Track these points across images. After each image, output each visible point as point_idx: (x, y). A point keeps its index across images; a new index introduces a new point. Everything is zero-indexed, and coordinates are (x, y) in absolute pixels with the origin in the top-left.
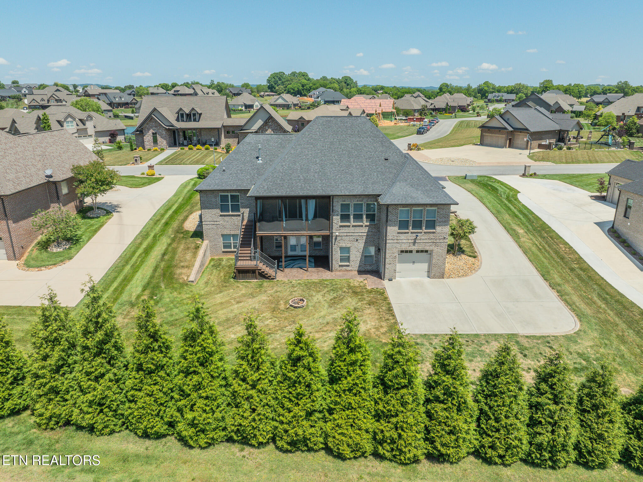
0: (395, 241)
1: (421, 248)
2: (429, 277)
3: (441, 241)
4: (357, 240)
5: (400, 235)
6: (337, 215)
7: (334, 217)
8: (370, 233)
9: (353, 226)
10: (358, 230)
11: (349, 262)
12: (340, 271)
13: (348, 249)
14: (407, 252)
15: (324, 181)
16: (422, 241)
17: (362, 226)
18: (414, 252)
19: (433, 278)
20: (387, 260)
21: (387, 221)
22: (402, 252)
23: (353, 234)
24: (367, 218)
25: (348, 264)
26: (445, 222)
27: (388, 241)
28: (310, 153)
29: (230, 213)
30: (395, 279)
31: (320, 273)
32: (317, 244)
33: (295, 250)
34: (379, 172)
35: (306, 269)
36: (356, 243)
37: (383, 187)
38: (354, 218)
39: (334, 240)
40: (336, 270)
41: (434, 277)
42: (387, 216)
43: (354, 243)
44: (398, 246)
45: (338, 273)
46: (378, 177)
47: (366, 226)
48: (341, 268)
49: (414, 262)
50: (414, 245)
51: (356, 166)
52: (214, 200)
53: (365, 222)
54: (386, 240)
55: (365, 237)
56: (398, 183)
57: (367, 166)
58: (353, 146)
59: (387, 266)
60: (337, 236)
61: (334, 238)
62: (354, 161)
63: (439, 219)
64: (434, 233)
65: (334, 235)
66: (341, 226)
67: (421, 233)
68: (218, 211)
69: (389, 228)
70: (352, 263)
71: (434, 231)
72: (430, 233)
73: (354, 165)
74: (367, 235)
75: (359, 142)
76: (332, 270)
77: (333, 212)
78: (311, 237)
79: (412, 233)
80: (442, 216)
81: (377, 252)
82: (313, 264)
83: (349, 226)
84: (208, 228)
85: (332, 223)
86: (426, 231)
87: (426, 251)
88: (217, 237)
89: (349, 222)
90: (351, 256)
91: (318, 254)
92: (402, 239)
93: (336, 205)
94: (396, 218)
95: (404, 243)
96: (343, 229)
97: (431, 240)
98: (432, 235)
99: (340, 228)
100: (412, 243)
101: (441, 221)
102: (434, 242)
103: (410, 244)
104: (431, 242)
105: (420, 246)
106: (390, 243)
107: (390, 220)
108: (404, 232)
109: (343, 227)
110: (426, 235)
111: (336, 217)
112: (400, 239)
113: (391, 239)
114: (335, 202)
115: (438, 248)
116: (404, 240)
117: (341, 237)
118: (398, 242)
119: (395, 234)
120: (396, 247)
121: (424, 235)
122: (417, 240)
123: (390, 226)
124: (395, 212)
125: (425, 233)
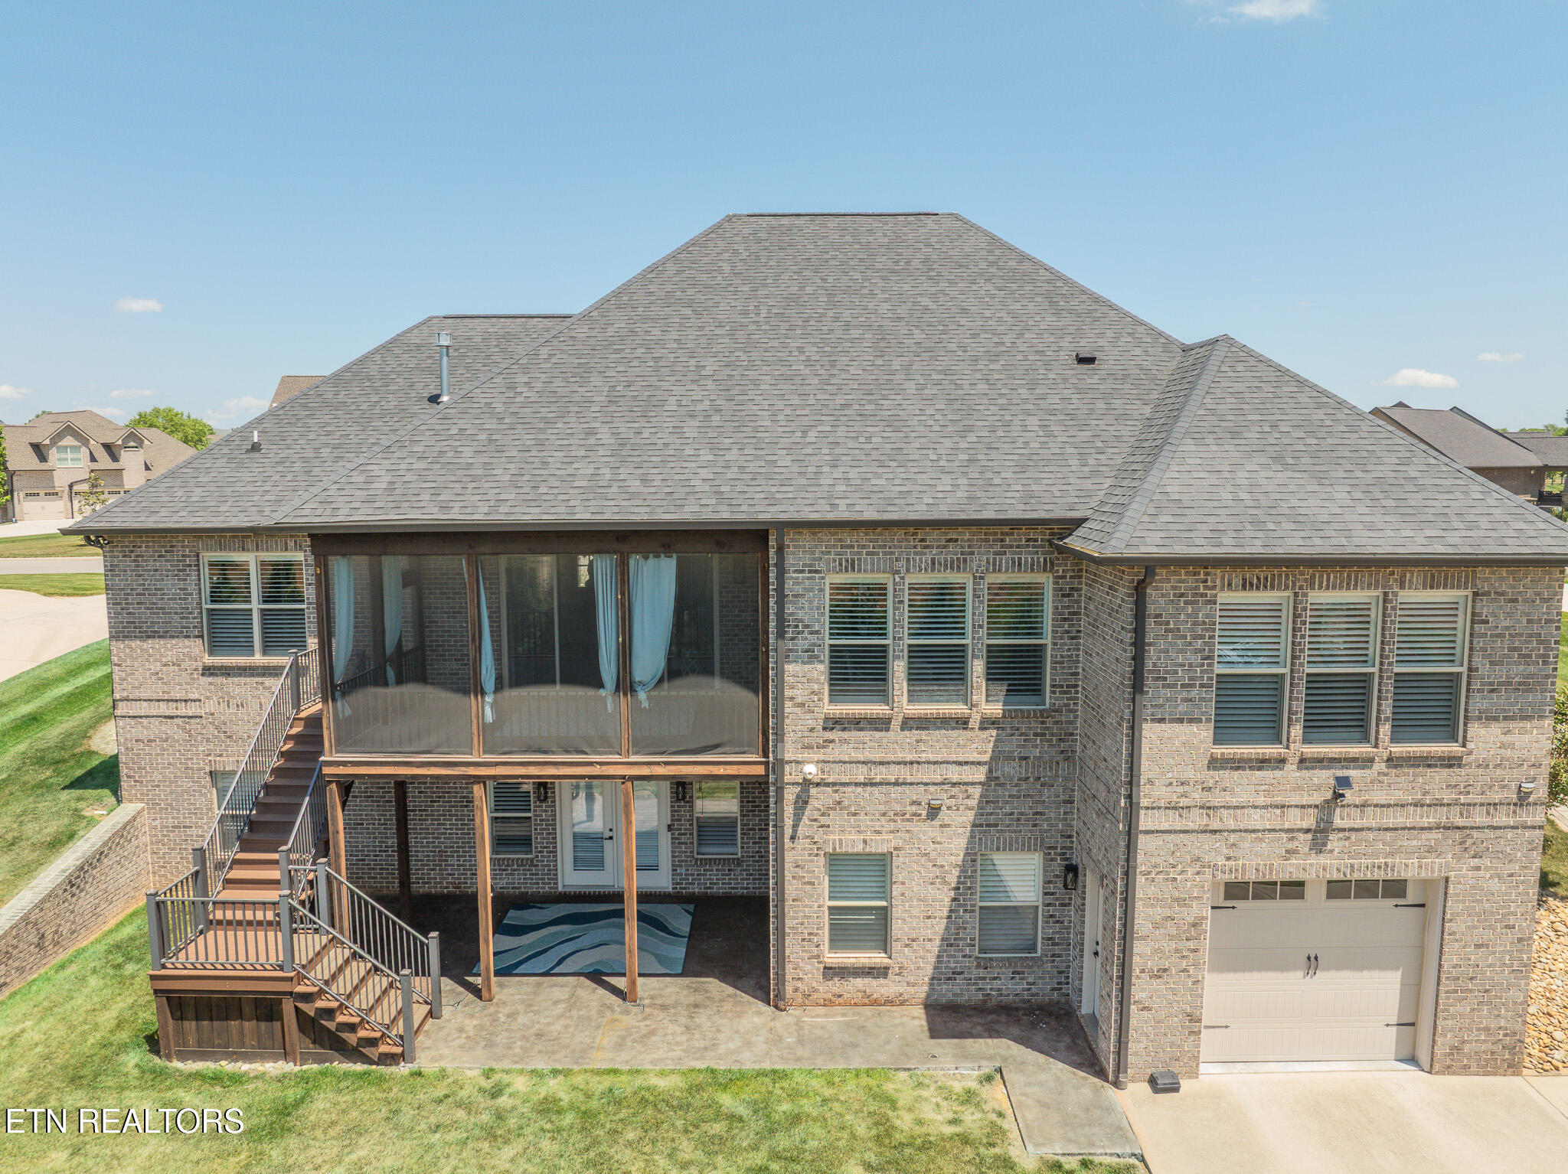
0: (1194, 820)
1: (1365, 868)
2: (1412, 1060)
3: (1502, 818)
4: (934, 812)
5: (1227, 776)
6: (811, 656)
7: (790, 668)
8: (1010, 769)
9: (908, 723)
10: (938, 744)
11: (885, 946)
12: (827, 1003)
13: (880, 865)
14: (1265, 890)
15: (733, 455)
16: (1371, 819)
17: (962, 723)
18: (1316, 893)
19: (1448, 1070)
20: (1138, 947)
21: (1137, 685)
22: (1236, 891)
23: (904, 773)
24: (991, 677)
25: (877, 958)
26: (1525, 686)
27: (1146, 821)
28: (674, 335)
29: (258, 659)
30: (1194, 1074)
31: (701, 1019)
32: (714, 830)
33: (599, 864)
34: (1052, 412)
35: (620, 983)
36: (928, 831)
37: (1088, 485)
38: (913, 678)
39: (789, 810)
40: (807, 999)
41: (1455, 1063)
42: (1139, 645)
43: (916, 827)
44: (1213, 850)
45: (818, 1019)
46: (1050, 435)
47: (987, 723)
48: (836, 985)
49: (1312, 963)
50: (1319, 847)
51: (921, 388)
52: (172, 586)
53: (979, 696)
54: (1132, 808)
55: (976, 792)
56: (1189, 446)
57: (982, 387)
58: (903, 311)
59: (1140, 990)
60: (807, 783)
61: (790, 794)
62: (907, 369)
63: (1484, 668)
64: (1451, 762)
65: (790, 774)
66: (834, 723)
67: (1369, 761)
68: (196, 651)
69: (1150, 732)
70: (901, 954)
71: (1453, 748)
72: (1426, 762)
73: (911, 387)
74: (992, 780)
75: (934, 297)
76: (780, 996)
77: (781, 634)
78: (681, 789)
79: (1303, 762)
80: (1501, 646)
81: (1058, 887)
82: (679, 951)
83: (881, 724)
84: (144, 734)
85: (780, 698)
86: (1398, 749)
87: (1395, 888)
88: (187, 784)
89: (883, 694)
90: (897, 913)
91: (719, 889)
92: (1237, 807)
93: (799, 589)
94: (1197, 659)
95: (1254, 831)
96: (846, 741)
97: (1436, 811)
98: (1437, 781)
99: (829, 735)
100: (1308, 831)
101: (1500, 684)
102: (1452, 823)
103: (1292, 839)
104: (1430, 829)
105: (1358, 855)
106: (1157, 832)
107: (1158, 679)
108: (1251, 760)
109: (844, 729)
110: (1399, 780)
111: (804, 663)
112: (1229, 808)
113: (1166, 808)
114: (795, 571)
115: (1478, 868)
116: (1256, 814)
117: (836, 791)
118: (1215, 826)
119: (1194, 773)
120: (1198, 859)
121: (1386, 775)
122: (1338, 810)
123: (1161, 720)
124: (1195, 623)
125: (1396, 767)
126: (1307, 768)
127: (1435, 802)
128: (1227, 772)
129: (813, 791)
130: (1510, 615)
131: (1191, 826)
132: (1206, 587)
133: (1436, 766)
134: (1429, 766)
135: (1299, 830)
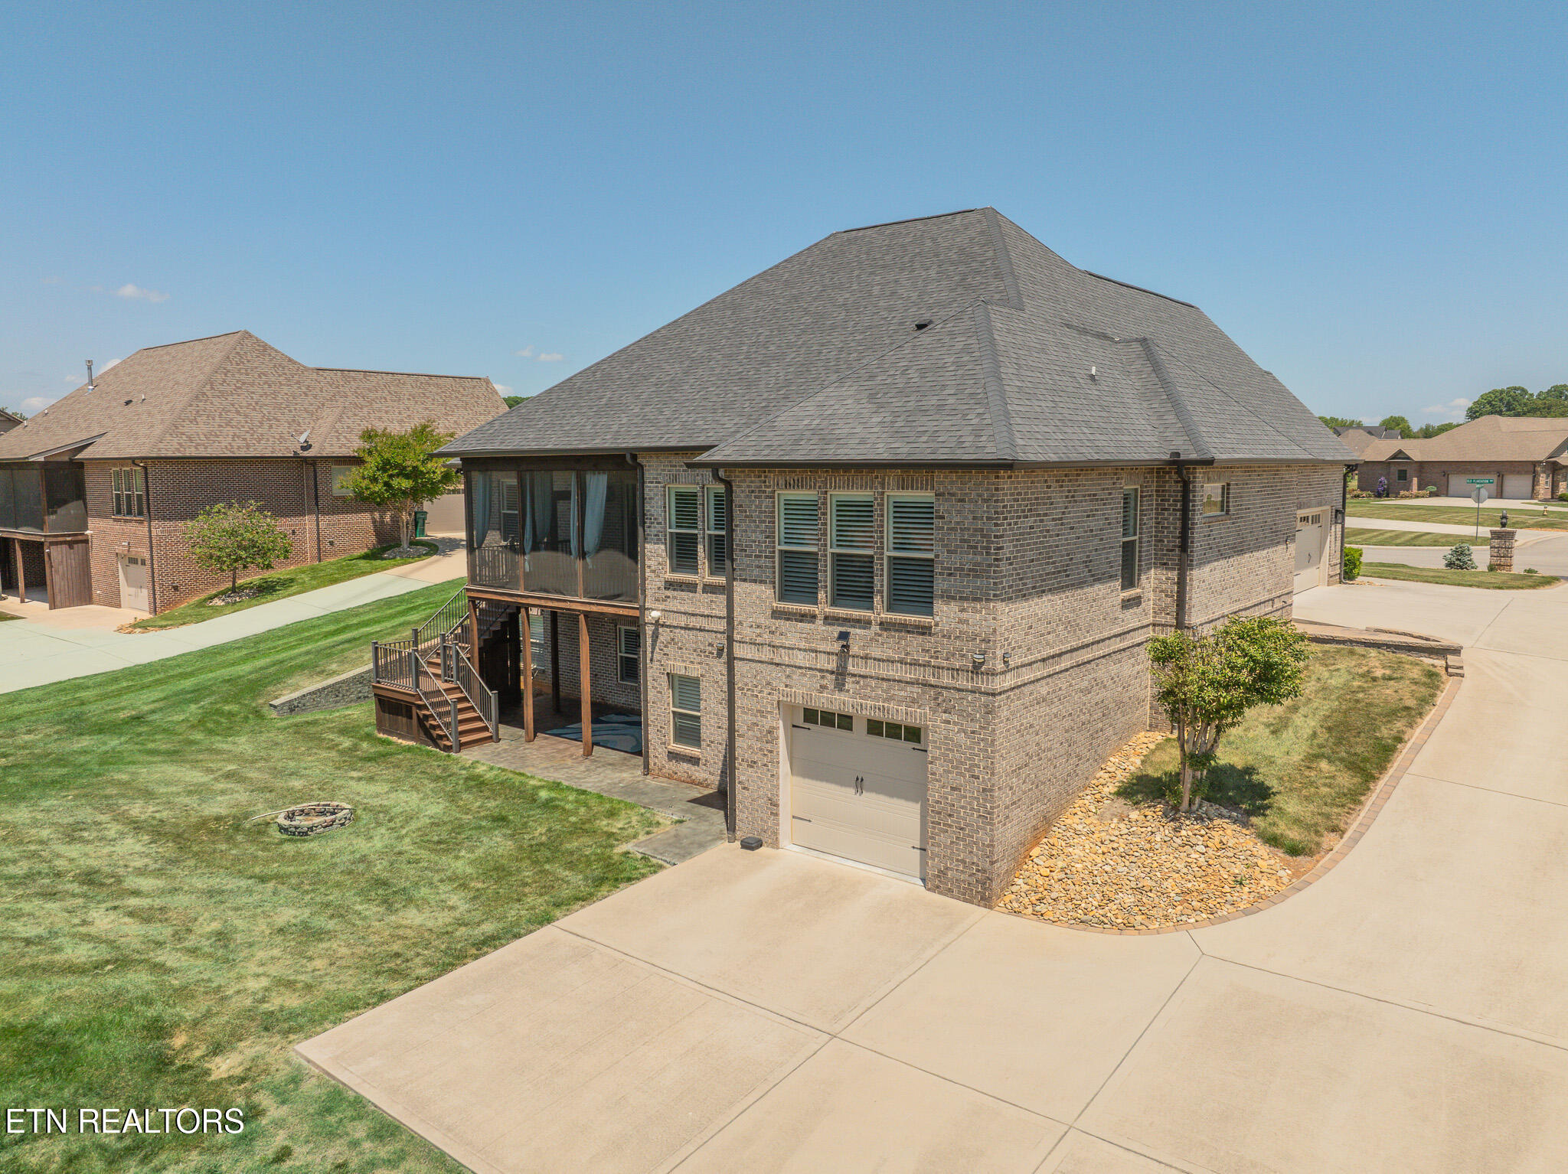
0: (766, 654)
1: (876, 710)
3: (963, 682)
4: (720, 652)
5: (783, 624)
6: (660, 540)
7: (649, 546)
9: (707, 589)
11: (698, 743)
12: (670, 777)
13: (694, 686)
14: (827, 719)
16: (871, 669)
18: (861, 728)
20: (739, 742)
22: (810, 715)
23: (705, 624)
25: (694, 751)
26: (975, 572)
27: (738, 651)
30: (776, 845)
36: (717, 665)
39: (649, 641)
40: (660, 771)
41: (942, 885)
43: (710, 661)
44: (777, 678)
45: (665, 785)
48: (673, 766)
49: (860, 783)
50: (840, 686)
59: (742, 775)
60: (657, 623)
61: (649, 630)
63: (943, 555)
64: (924, 631)
65: (649, 617)
66: (670, 585)
67: (868, 623)
69: (739, 588)
70: (705, 750)
71: (925, 620)
72: (907, 628)
76: (647, 766)
77: (643, 523)
79: (827, 619)
80: (955, 538)
83: (691, 587)
85: (641, 566)
86: (889, 616)
89: (696, 569)
90: (703, 721)
92: (789, 648)
93: (652, 494)
94: (762, 537)
95: (800, 668)
96: (675, 598)
97: (915, 669)
98: (914, 644)
99: (669, 593)
100: (832, 673)
101: (956, 569)
102: (927, 681)
103: (823, 677)
104: (913, 683)
105: (865, 697)
106: (747, 660)
107: (741, 550)
108: (795, 614)
109: (674, 590)
110: (888, 640)
111: (655, 544)
112: (785, 648)
113: (751, 643)
114: (650, 482)
115: (948, 722)
116: (800, 655)
117: (671, 631)
118: (777, 661)
119: (765, 620)
120: (769, 684)
121: (880, 635)
122: (851, 659)
123: (745, 580)
124: (761, 512)
125: (886, 630)
126: (829, 624)
127: (913, 662)
128: (782, 621)
129: (661, 630)
130: (959, 512)
131: (764, 658)
132: (766, 486)
133: (913, 633)
134: (909, 632)
135: (827, 671)
